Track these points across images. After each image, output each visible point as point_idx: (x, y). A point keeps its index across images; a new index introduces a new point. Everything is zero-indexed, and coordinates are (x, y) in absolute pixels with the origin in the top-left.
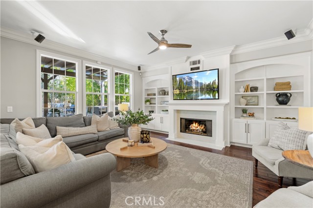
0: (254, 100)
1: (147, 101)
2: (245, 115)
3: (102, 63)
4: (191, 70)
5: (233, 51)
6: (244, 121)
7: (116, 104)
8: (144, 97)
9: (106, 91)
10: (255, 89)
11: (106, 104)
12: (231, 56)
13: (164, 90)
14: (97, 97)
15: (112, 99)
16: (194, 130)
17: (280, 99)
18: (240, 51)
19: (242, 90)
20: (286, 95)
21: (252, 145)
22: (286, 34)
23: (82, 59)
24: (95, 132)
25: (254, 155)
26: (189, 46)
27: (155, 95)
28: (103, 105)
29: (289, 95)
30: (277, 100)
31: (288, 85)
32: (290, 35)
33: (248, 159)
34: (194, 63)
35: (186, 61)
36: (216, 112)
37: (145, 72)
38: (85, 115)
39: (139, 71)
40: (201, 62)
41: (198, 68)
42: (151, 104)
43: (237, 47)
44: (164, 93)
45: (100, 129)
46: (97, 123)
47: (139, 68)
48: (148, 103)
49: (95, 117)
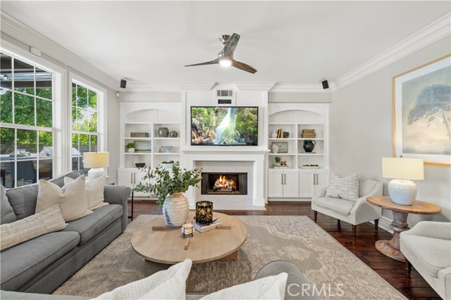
0: (284, 146)
1: (128, 146)
2: (278, 164)
3: (45, 56)
4: (219, 103)
5: (272, 88)
6: (279, 170)
8: (123, 138)
10: (286, 135)
12: (270, 94)
13: (166, 129)
15: (65, 142)
16: (220, 188)
17: (307, 146)
18: (279, 90)
19: (275, 135)
20: (310, 142)
21: (311, 198)
22: (323, 82)
24: (62, 227)
25: (314, 207)
26: (253, 71)
27: (147, 135)
29: (314, 143)
30: (305, 147)
31: (312, 133)
32: (325, 84)
33: (299, 215)
34: (224, 93)
35: (212, 88)
36: (253, 162)
37: (129, 93)
39: (123, 89)
40: (234, 94)
41: (229, 102)
42: (136, 151)
43: (277, 84)
44: (166, 132)
45: (69, 215)
46: (60, 201)
47: (123, 84)
48: (132, 150)
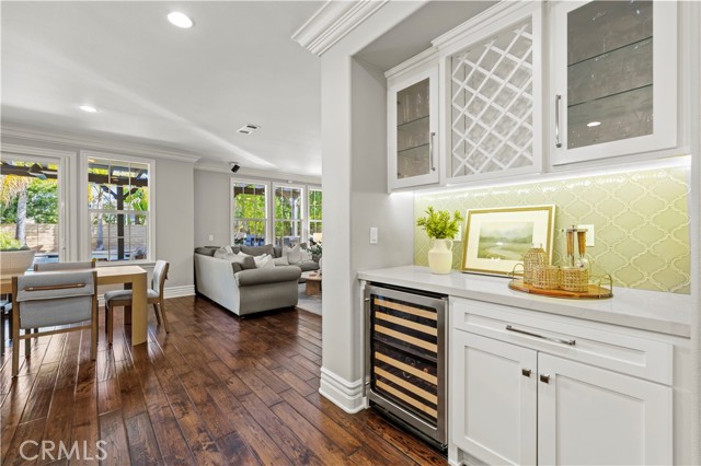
3: (294, 182)
7: (312, 233)
9: (299, 218)
11: (299, 233)
14: (287, 223)
15: (306, 227)
23: (272, 180)
28: (296, 235)
38: (274, 246)
45: (292, 260)
46: (288, 254)
49: (286, 249)
